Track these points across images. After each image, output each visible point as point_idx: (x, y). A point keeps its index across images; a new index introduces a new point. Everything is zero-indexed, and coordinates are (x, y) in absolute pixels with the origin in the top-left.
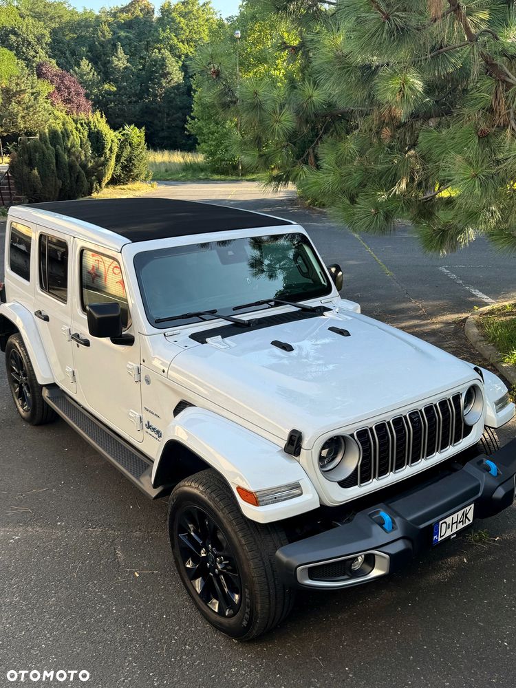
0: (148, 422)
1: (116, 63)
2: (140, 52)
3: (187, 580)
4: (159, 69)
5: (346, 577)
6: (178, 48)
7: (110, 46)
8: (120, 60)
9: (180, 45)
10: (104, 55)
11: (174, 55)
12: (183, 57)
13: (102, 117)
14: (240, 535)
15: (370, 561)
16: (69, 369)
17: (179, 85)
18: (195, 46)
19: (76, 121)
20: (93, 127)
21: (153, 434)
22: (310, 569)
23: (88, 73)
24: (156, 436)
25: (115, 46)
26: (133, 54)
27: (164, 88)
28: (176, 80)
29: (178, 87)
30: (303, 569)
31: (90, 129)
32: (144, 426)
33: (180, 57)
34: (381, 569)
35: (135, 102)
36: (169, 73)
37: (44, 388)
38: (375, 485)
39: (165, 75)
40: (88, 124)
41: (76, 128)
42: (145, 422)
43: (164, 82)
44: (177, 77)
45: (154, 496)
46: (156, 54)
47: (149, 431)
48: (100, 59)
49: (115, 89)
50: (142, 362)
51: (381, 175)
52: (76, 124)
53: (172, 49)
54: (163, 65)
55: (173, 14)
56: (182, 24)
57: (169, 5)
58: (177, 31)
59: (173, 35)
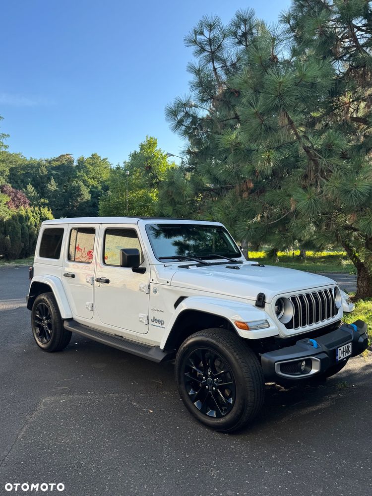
0: (154, 318)
1: (50, 187)
2: (65, 182)
4: (77, 191)
5: (299, 373)
6: (87, 182)
7: (46, 178)
8: (53, 186)
9: (89, 180)
10: (42, 183)
11: (85, 185)
12: (91, 186)
13: (49, 211)
15: (309, 363)
16: (89, 303)
17: (88, 201)
18: (98, 181)
19: (33, 212)
20: (43, 216)
21: (158, 324)
22: (281, 364)
23: (32, 193)
24: (160, 325)
25: (49, 179)
26: (60, 183)
27: (79, 202)
28: (86, 198)
29: (87, 202)
30: (279, 364)
31: (41, 216)
32: (150, 321)
33: (88, 186)
34: (316, 369)
35: (60, 210)
36: (82, 194)
37: (65, 322)
38: (301, 330)
39: (80, 195)
40: (40, 214)
41: (33, 216)
42: (151, 318)
43: (79, 199)
44: (87, 196)
45: (161, 360)
46: (74, 184)
47: (154, 323)
48: (40, 184)
49: (48, 202)
50: (151, 280)
52: (33, 213)
53: (84, 182)
54: (79, 190)
55: (85, 164)
56: (90, 169)
57: (83, 158)
58: (87, 173)
59: (85, 174)
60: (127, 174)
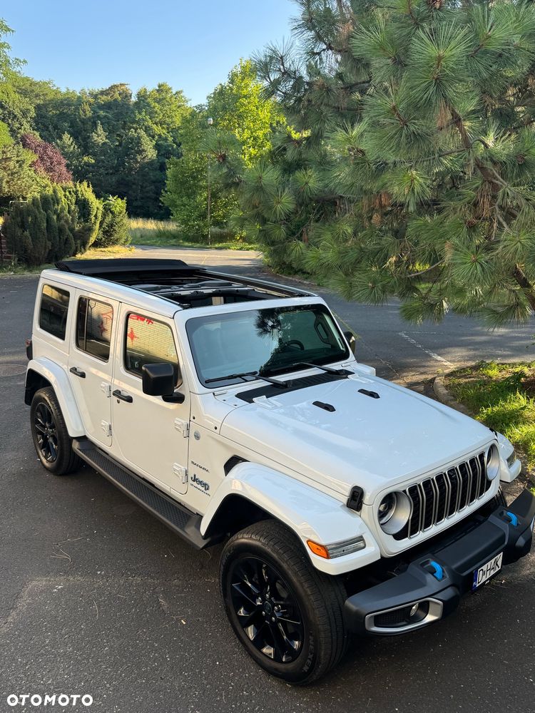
0: (195, 476)
1: (96, 138)
2: (118, 130)
3: (239, 628)
4: (133, 147)
5: (405, 623)
6: (152, 129)
7: (90, 123)
8: (100, 136)
9: (154, 126)
10: (85, 131)
11: (149, 135)
12: (157, 137)
13: (88, 187)
14: (306, 586)
16: (106, 423)
17: (153, 160)
18: (168, 129)
19: (64, 189)
20: (80, 195)
21: (199, 486)
22: (375, 616)
23: (70, 146)
24: (203, 489)
25: (95, 125)
26: (111, 131)
27: (139, 163)
28: (150, 156)
29: (151, 163)
30: (371, 617)
31: (77, 197)
32: (190, 479)
33: (153, 137)
34: (436, 616)
35: (111, 174)
36: (143, 150)
37: (74, 441)
38: (421, 536)
39: (140, 152)
40: (76, 193)
41: (65, 196)
42: (191, 475)
43: (139, 158)
44: (151, 153)
45: (201, 547)
46: (132, 133)
47: (195, 483)
48: (81, 133)
49: (93, 161)
50: (192, 419)
51: (375, 253)
52: (65, 192)
53: (147, 129)
54: (138, 143)
55: (149, 100)
56: (156, 108)
57: (145, 91)
58: (152, 114)
59: (148, 117)
60: (209, 123)
